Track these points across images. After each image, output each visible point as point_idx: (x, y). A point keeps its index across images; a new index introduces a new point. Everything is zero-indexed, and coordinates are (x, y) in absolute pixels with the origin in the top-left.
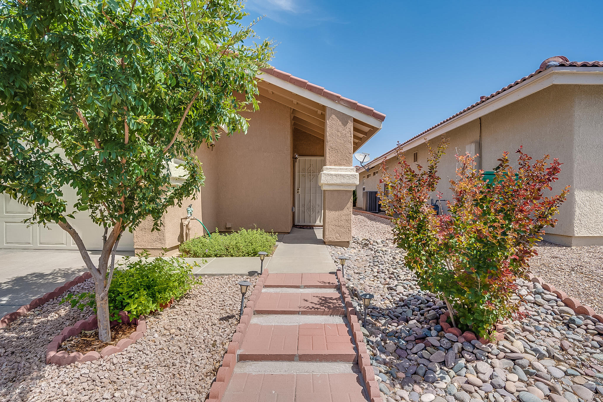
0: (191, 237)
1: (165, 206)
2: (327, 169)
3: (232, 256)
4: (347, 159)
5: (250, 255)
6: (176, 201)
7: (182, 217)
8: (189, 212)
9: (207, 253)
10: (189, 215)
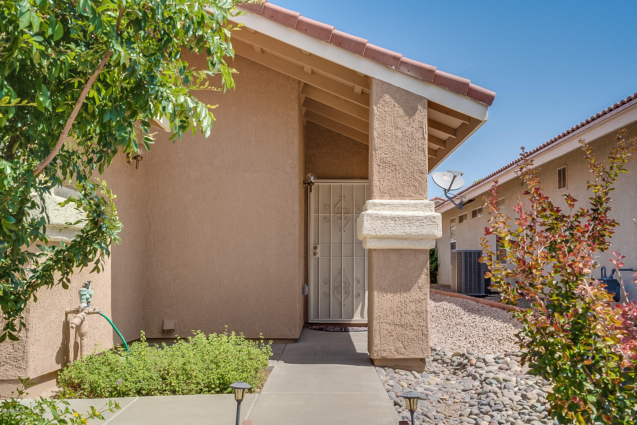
0: (87, 353)
1: (33, 287)
2: (375, 205)
3: (174, 392)
4: (417, 184)
5: (213, 389)
6: (57, 275)
7: (68, 310)
8: (84, 297)
9: (120, 384)
10: (84, 305)
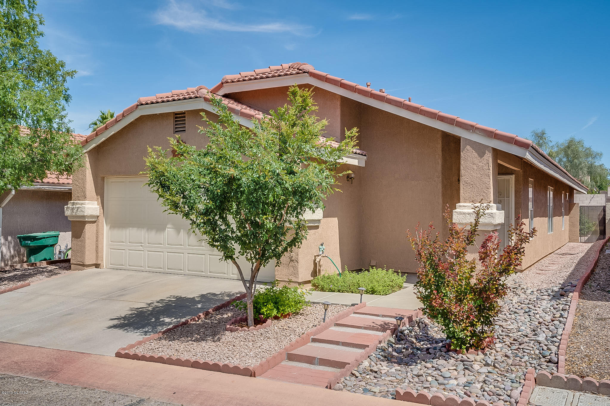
0: (322, 273)
3: (352, 292)
5: (368, 292)
7: (315, 255)
8: (320, 250)
9: (332, 287)
10: (321, 253)
